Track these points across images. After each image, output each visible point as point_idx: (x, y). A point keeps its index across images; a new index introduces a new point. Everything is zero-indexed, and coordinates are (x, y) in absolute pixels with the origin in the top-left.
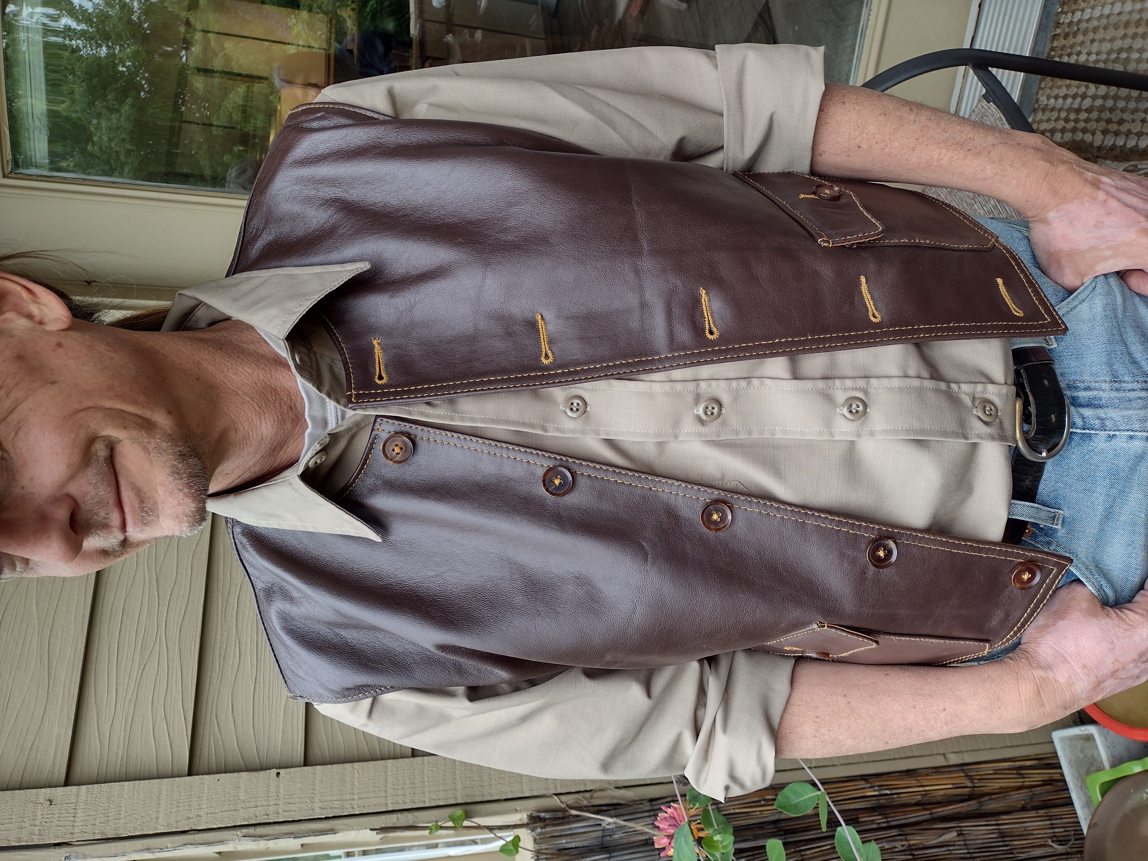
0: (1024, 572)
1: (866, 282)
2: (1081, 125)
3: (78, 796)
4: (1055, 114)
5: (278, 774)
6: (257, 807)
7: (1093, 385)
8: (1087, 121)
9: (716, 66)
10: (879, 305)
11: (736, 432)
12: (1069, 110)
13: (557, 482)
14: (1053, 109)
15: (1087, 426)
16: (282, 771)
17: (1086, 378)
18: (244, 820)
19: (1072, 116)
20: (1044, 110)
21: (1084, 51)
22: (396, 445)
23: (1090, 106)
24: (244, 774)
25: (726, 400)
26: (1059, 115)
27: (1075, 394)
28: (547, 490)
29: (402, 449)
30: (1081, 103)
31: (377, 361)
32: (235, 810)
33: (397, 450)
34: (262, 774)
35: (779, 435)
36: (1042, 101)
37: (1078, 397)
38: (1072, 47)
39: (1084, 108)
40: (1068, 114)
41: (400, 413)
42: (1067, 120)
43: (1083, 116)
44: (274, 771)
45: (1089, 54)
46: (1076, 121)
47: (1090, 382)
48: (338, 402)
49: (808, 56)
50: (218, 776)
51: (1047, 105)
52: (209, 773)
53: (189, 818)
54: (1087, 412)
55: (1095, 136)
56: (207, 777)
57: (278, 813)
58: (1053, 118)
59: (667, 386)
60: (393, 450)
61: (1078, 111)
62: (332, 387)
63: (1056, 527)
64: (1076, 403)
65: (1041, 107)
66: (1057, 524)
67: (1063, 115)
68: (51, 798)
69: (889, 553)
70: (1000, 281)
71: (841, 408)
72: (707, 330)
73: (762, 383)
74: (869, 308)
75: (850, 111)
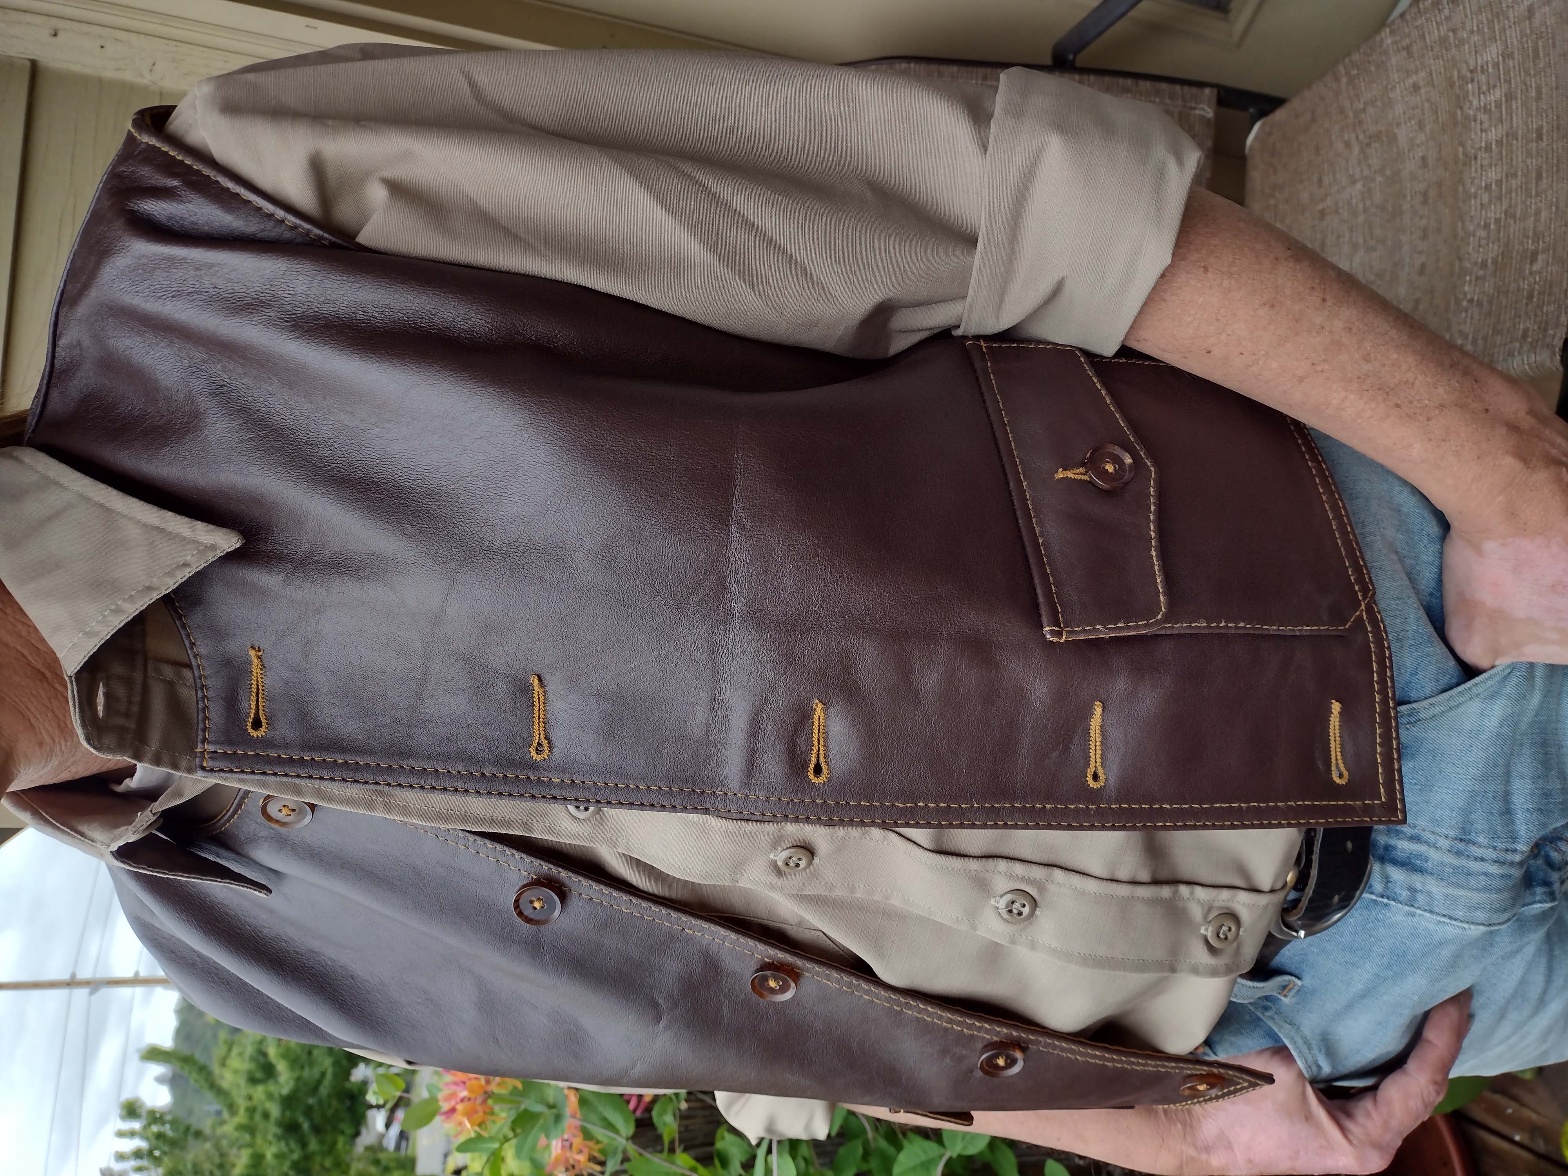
1: (1103, 714)
10: (1110, 760)
13: (538, 905)
22: (285, 806)
28: (520, 914)
29: (293, 810)
31: (254, 690)
33: (286, 811)
60: (280, 811)
69: (1012, 1062)
70: (1336, 707)
71: (998, 899)
72: (812, 766)
73: (885, 838)
74: (1092, 759)
75: (1211, 287)
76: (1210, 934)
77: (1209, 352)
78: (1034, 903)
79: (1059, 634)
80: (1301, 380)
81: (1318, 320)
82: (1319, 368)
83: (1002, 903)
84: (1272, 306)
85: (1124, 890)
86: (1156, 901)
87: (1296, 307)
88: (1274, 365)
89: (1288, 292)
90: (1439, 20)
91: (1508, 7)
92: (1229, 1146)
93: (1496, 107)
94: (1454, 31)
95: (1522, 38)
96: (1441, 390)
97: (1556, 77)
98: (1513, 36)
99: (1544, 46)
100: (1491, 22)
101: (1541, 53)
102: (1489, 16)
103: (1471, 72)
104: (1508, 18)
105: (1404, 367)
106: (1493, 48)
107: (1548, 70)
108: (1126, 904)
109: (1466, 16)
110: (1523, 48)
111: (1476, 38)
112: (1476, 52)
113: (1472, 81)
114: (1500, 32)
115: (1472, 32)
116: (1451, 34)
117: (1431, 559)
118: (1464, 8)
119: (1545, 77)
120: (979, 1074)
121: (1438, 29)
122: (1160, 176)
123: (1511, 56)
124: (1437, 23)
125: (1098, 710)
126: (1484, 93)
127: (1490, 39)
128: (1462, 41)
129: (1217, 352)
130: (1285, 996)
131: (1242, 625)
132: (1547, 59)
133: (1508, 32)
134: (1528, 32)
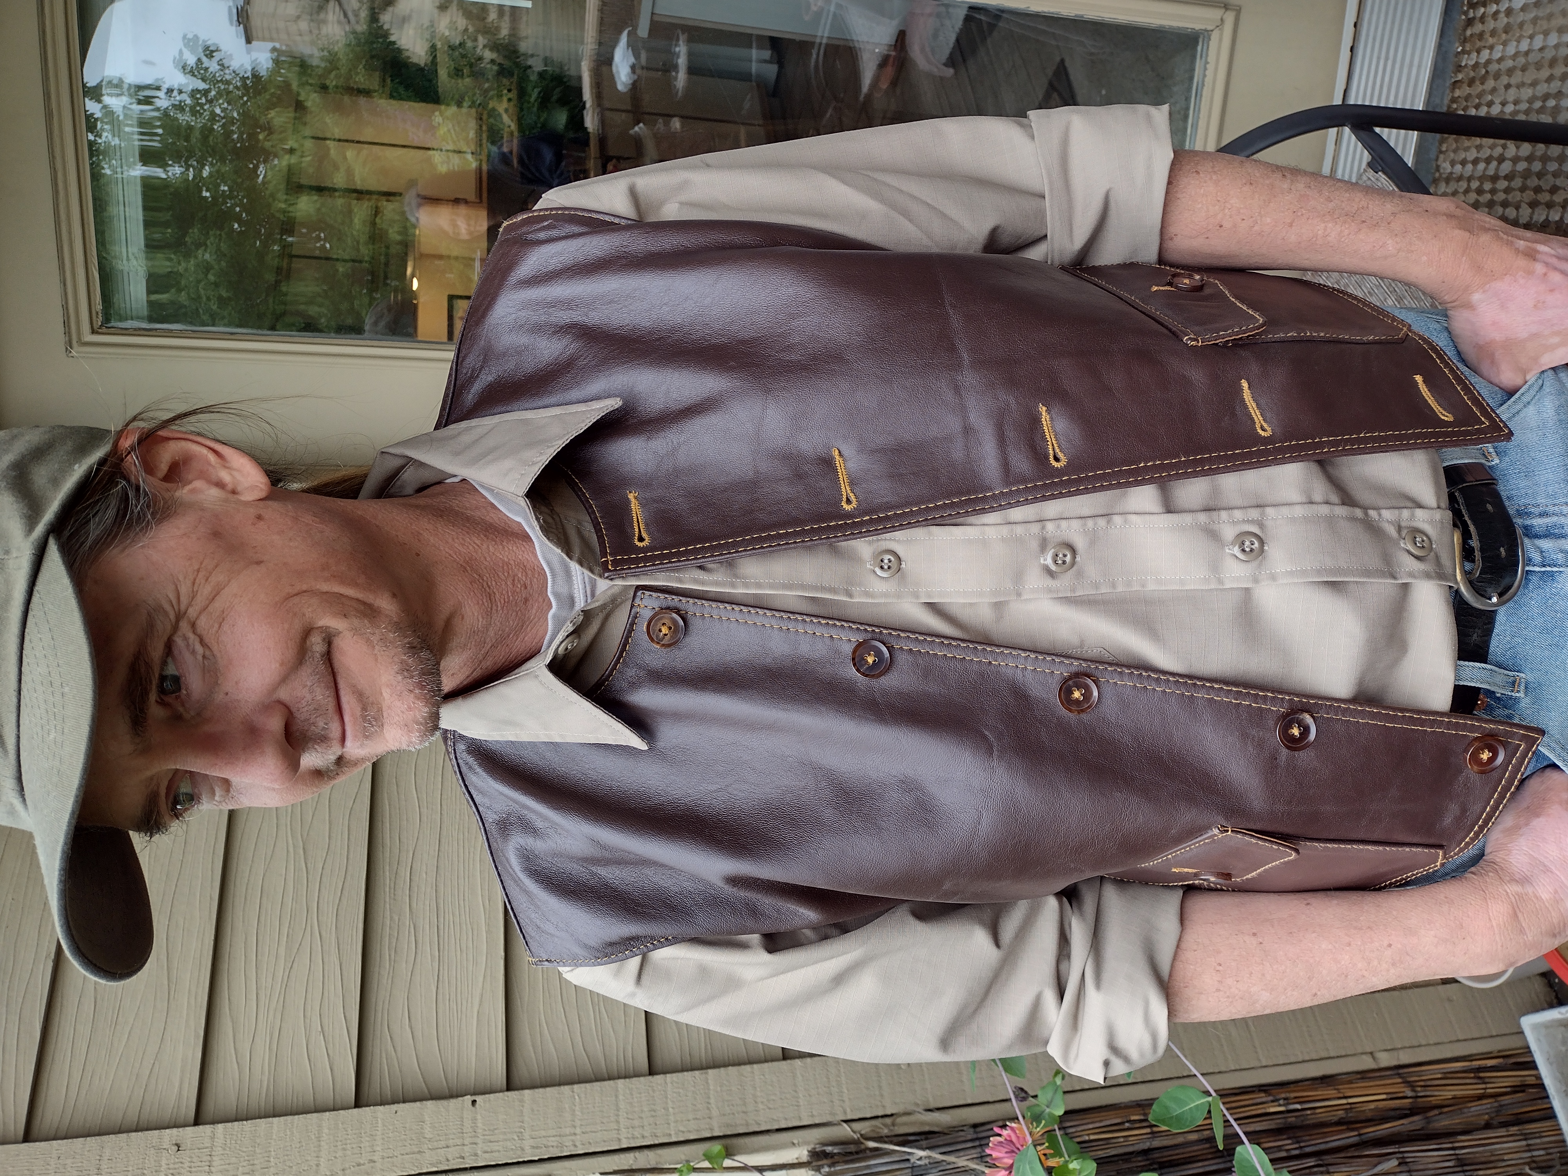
0: (1482, 750)
1: (1249, 388)
2: (1501, 196)
3: (213, 1138)
4: (1463, 185)
5: (474, 1102)
6: (448, 1147)
7: (1551, 509)
8: (1507, 191)
9: (1032, 137)
10: (1268, 415)
11: (1096, 586)
12: (1482, 178)
13: (870, 660)
14: (1460, 178)
15: (1547, 561)
16: (479, 1099)
17: (1541, 500)
18: (432, 1165)
19: (1487, 186)
20: (1448, 180)
21: (1497, 101)
22: (664, 624)
23: (1511, 172)
24: (429, 1103)
25: (1080, 543)
26: (1469, 185)
27: (1528, 522)
28: (858, 670)
29: (670, 628)
30: (1497, 169)
31: (635, 520)
32: (420, 1152)
33: (665, 630)
34: (453, 1102)
35: (1151, 587)
36: (1444, 169)
37: (1532, 526)
38: (1480, 96)
39: (1502, 174)
40: (1482, 184)
41: (668, 581)
42: (1480, 191)
43: (1502, 184)
44: (469, 1099)
45: (1503, 104)
46: (1493, 191)
47: (1547, 506)
48: (592, 571)
49: (1149, 118)
50: (395, 1107)
51: (1451, 173)
52: (382, 1103)
53: (359, 1165)
54: (1546, 544)
55: (1520, 210)
56: (381, 1108)
57: (476, 1155)
58: (1461, 190)
59: (1005, 530)
60: (660, 631)
61: (1495, 178)
62: (582, 553)
63: (1517, 695)
64: (1529, 532)
65: (1444, 176)
66: (1518, 692)
67: (1475, 185)
68: (178, 1142)
69: (1305, 730)
70: (1419, 379)
71: (1231, 546)
75: (1205, 182)
76: (1409, 546)
77: (1221, 226)
78: (1261, 540)
79: (1196, 340)
81: (1286, 186)
83: (1236, 548)
84: (1251, 184)
87: (1267, 182)
88: (1268, 220)
89: (1258, 174)
129: (1226, 224)
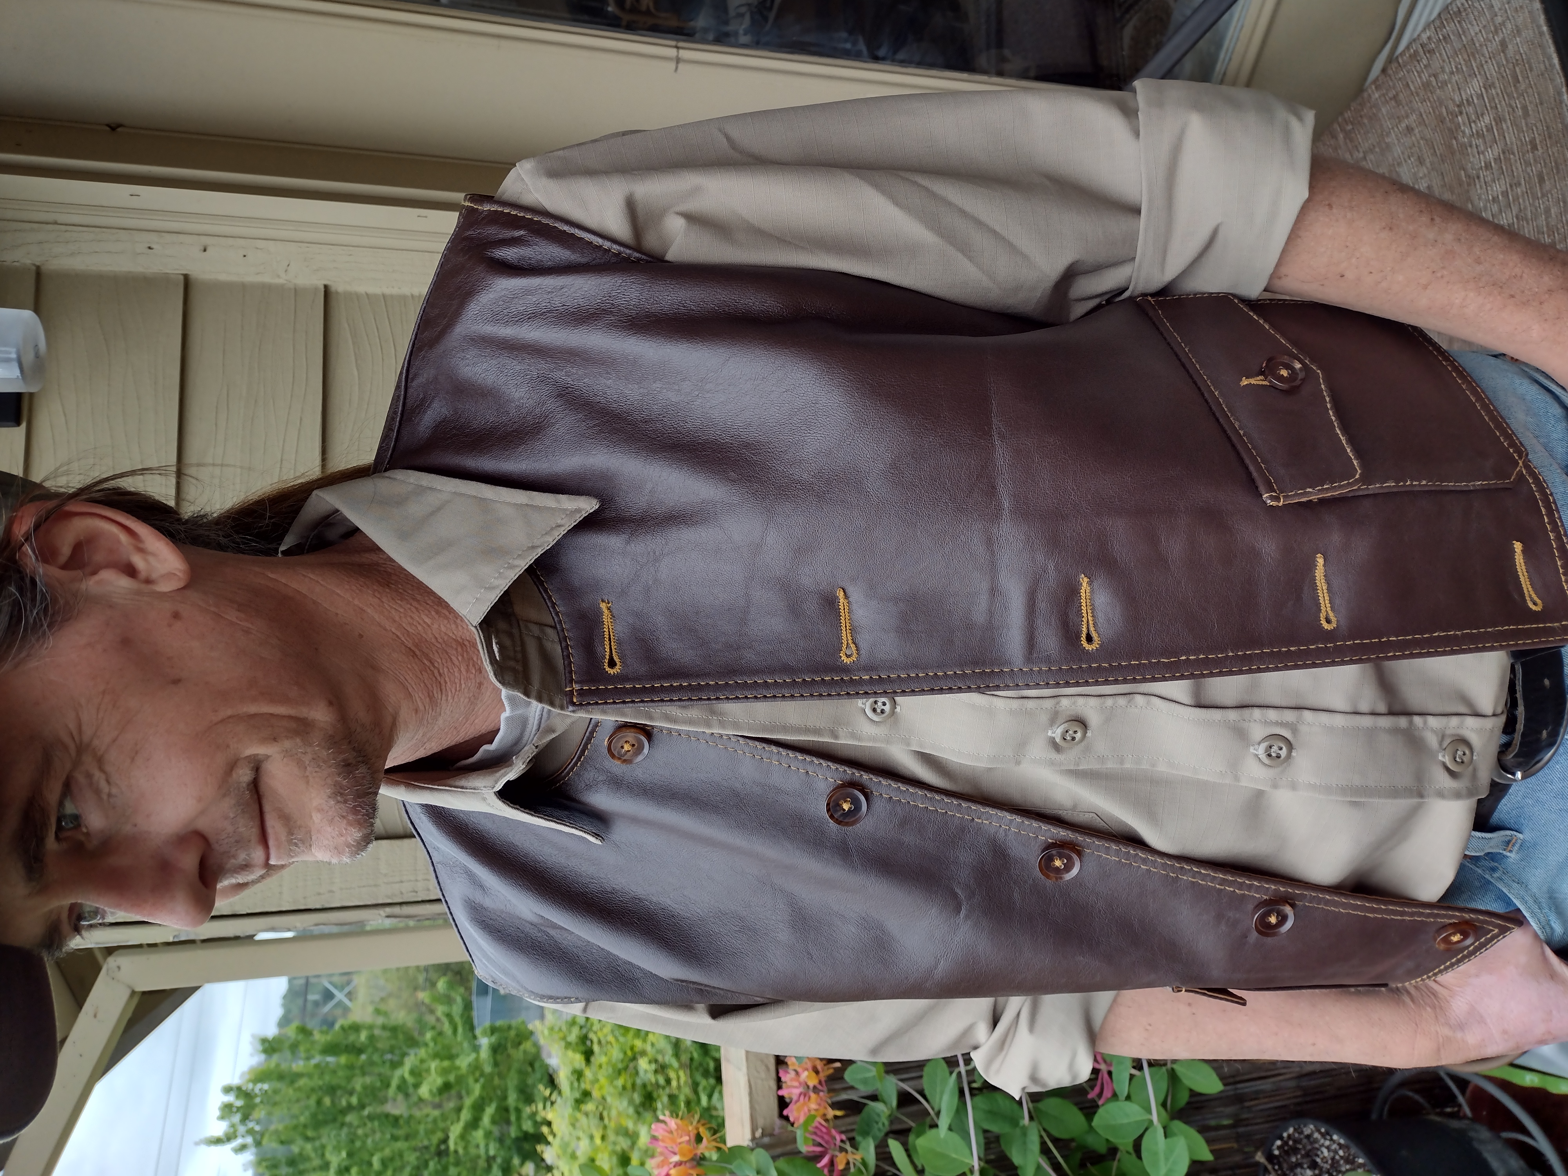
0: (1455, 934)
1: (1324, 564)
10: (1338, 603)
11: (1103, 761)
13: (846, 807)
22: (627, 742)
25: (1094, 720)
28: (831, 815)
29: (633, 745)
31: (607, 636)
33: (627, 747)
48: (553, 704)
60: (622, 747)
62: (543, 681)
63: (1508, 853)
69: (1283, 919)
70: (1518, 546)
71: (1256, 747)
72: (1084, 636)
73: (1148, 703)
74: (1322, 605)
75: (1337, 220)
76: (1447, 760)
77: (1342, 276)
78: (1290, 746)
79: (1277, 499)
80: (1425, 287)
81: (1431, 236)
82: (1439, 275)
83: (1261, 751)
84: (1391, 229)
85: (1367, 722)
86: (1395, 731)
87: (1411, 228)
88: (1401, 278)
89: (1401, 216)
90: (1419, 69)
91: (1481, 45)
92: (1482, 1021)
93: (1488, 131)
94: (1435, 76)
95: (1499, 68)
96: (1546, 278)
97: (1538, 94)
98: (1491, 69)
99: (1521, 72)
100: (1468, 62)
101: (1520, 78)
102: (1466, 57)
103: (1458, 106)
104: (1483, 55)
105: (1511, 264)
106: (1475, 82)
107: (1530, 91)
108: (1371, 733)
109: (1444, 61)
110: (1503, 77)
111: (1456, 77)
112: (1459, 89)
113: (1461, 113)
114: (1478, 68)
115: (1452, 73)
116: (1433, 79)
117: (1561, 436)
118: (1440, 54)
119: (1528, 96)
120: (1254, 935)
121: (1420, 77)
122: (1287, 132)
123: (1492, 85)
124: (1418, 72)
125: (1320, 561)
126: (1474, 122)
127: (1470, 76)
128: (1445, 83)
129: (1350, 275)
130: (1510, 851)
131: (1424, 482)
132: (1527, 81)
133: (1485, 67)
134: (1505, 63)
